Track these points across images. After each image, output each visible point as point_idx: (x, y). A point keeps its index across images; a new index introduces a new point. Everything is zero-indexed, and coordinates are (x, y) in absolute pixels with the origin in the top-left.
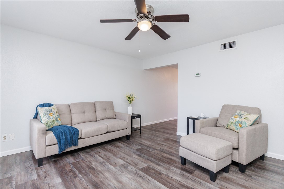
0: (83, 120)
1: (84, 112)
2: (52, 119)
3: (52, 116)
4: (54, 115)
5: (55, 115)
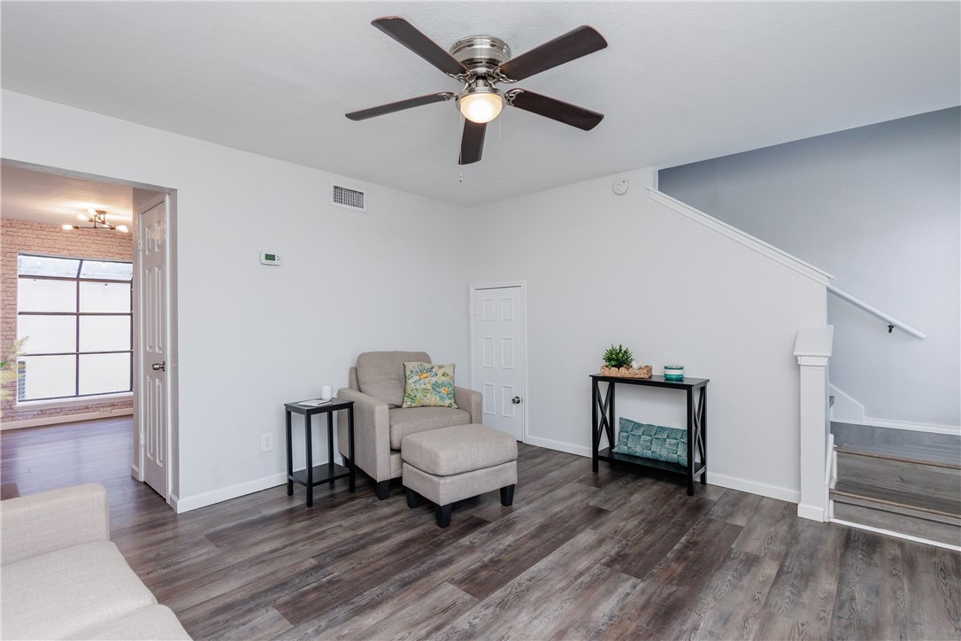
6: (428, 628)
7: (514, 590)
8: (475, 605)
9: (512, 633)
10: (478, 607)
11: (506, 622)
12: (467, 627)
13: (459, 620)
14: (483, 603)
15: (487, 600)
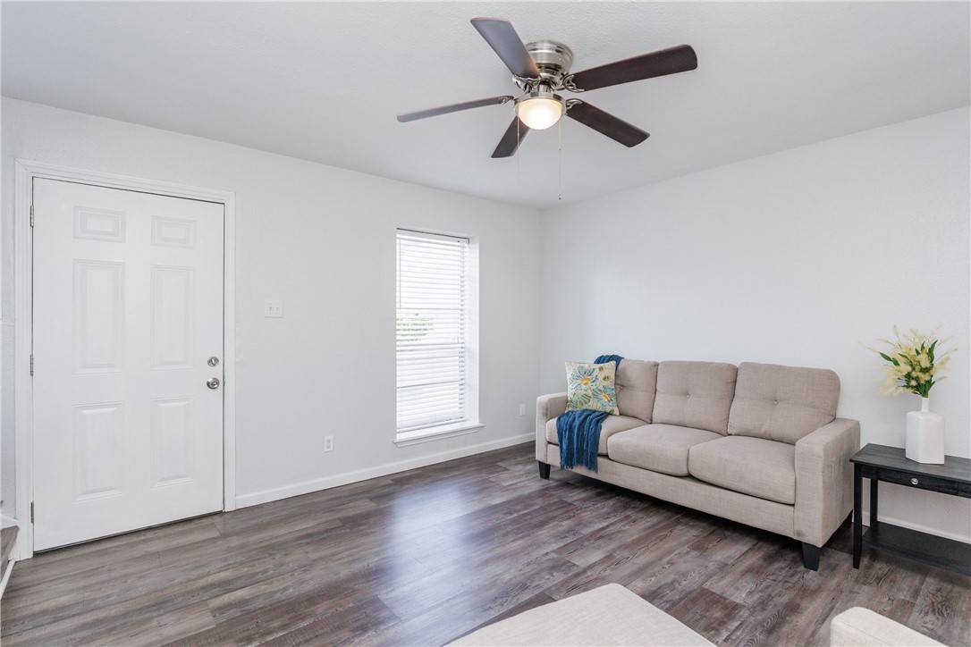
0: (676, 418)
1: (686, 394)
2: (583, 392)
3: (586, 384)
4: (594, 384)
5: (598, 383)
6: (586, 575)
7: (509, 599)
8: (549, 589)
9: (520, 567)
10: (545, 587)
11: (523, 575)
12: (555, 574)
13: (562, 578)
14: (542, 590)
15: (537, 592)
